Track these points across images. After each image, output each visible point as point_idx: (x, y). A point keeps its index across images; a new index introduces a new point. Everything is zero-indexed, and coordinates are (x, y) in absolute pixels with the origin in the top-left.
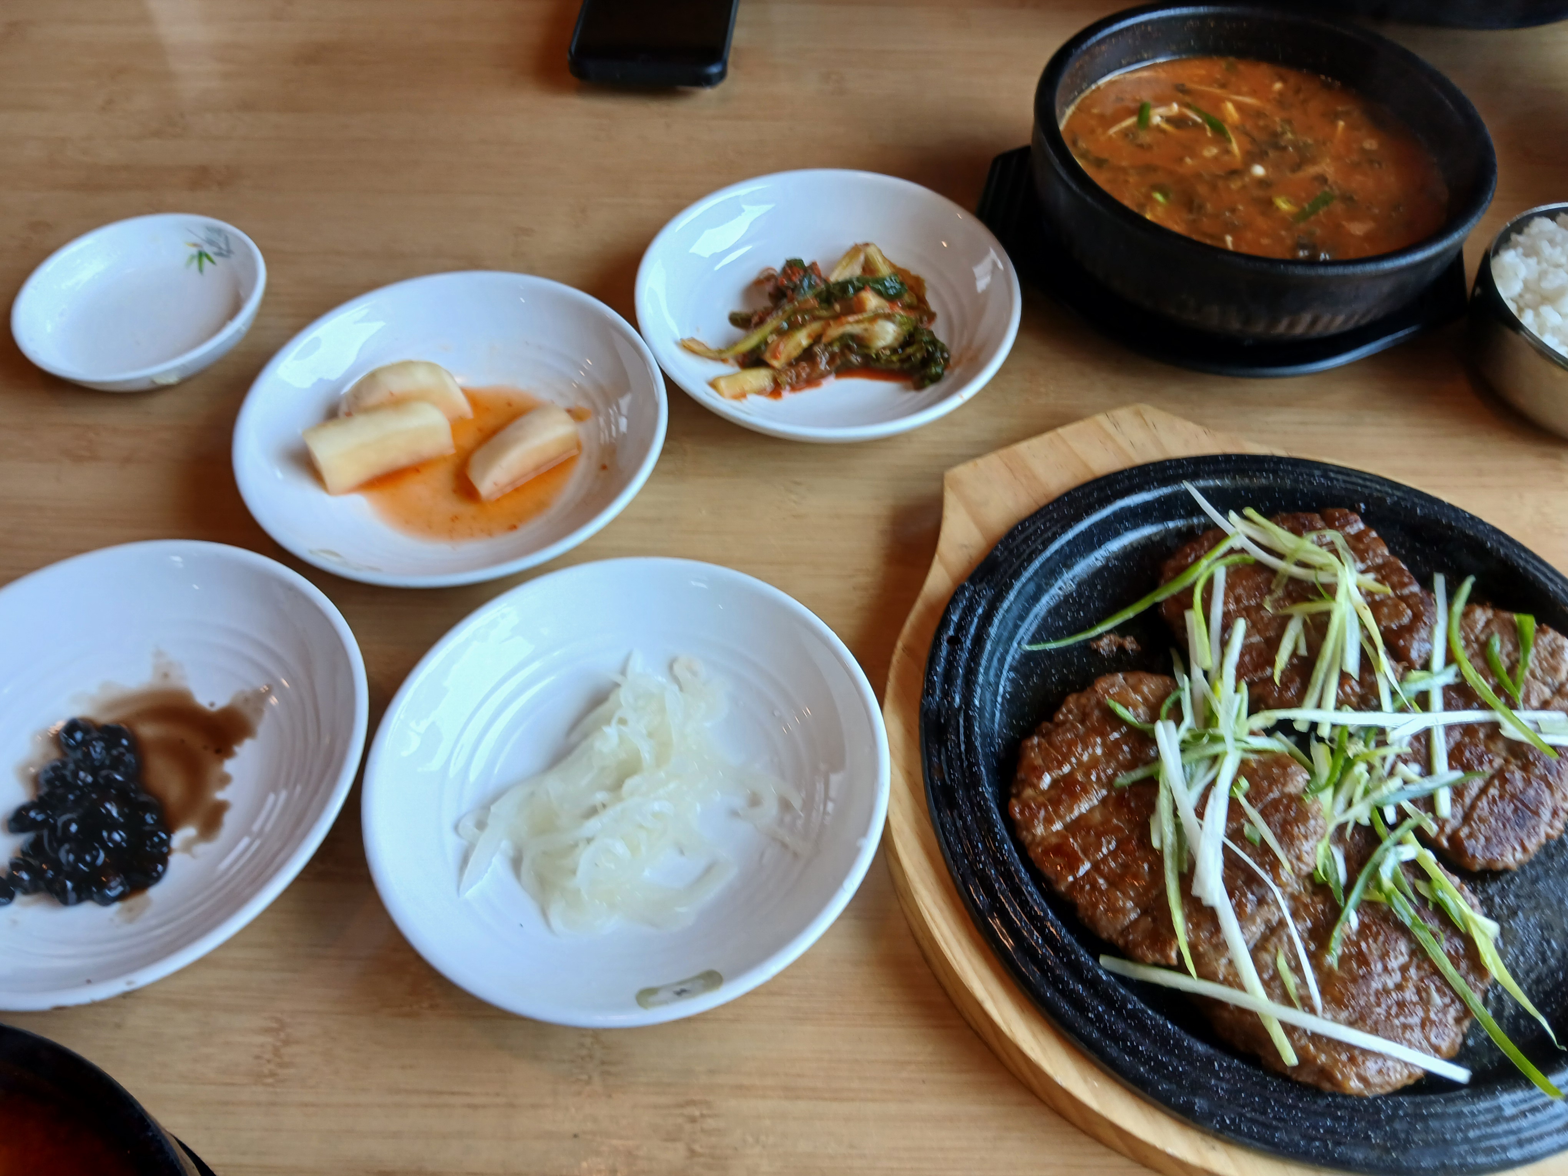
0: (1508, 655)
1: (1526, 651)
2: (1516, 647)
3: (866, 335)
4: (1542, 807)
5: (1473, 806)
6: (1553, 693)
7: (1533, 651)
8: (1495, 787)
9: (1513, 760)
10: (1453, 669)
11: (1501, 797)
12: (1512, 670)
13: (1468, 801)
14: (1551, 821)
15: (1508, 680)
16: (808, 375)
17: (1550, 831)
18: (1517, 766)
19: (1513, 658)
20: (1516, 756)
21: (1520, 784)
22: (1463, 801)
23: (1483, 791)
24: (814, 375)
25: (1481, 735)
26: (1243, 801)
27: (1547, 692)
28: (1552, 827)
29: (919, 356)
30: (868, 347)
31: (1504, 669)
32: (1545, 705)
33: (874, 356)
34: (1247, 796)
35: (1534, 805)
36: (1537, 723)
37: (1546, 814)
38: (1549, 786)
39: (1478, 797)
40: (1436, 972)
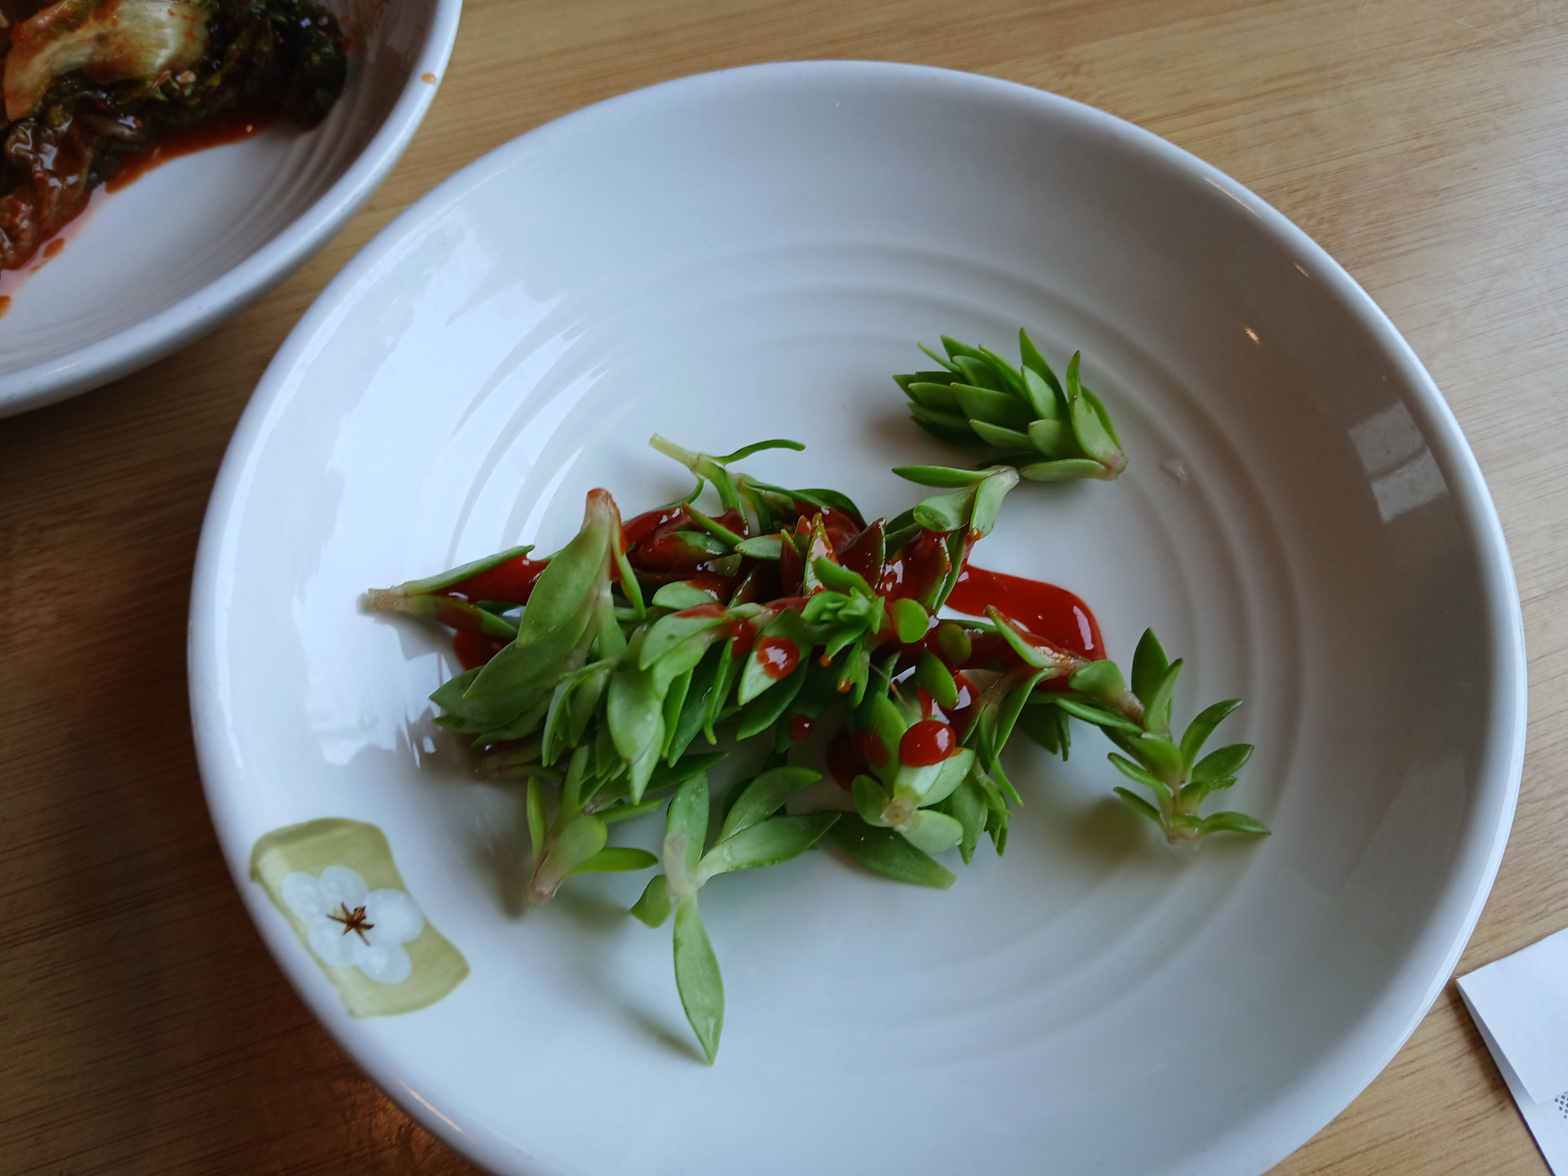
3: (109, 53)
16: (35, 217)
24: (50, 212)
29: (266, 48)
30: (136, 82)
33: (160, 97)
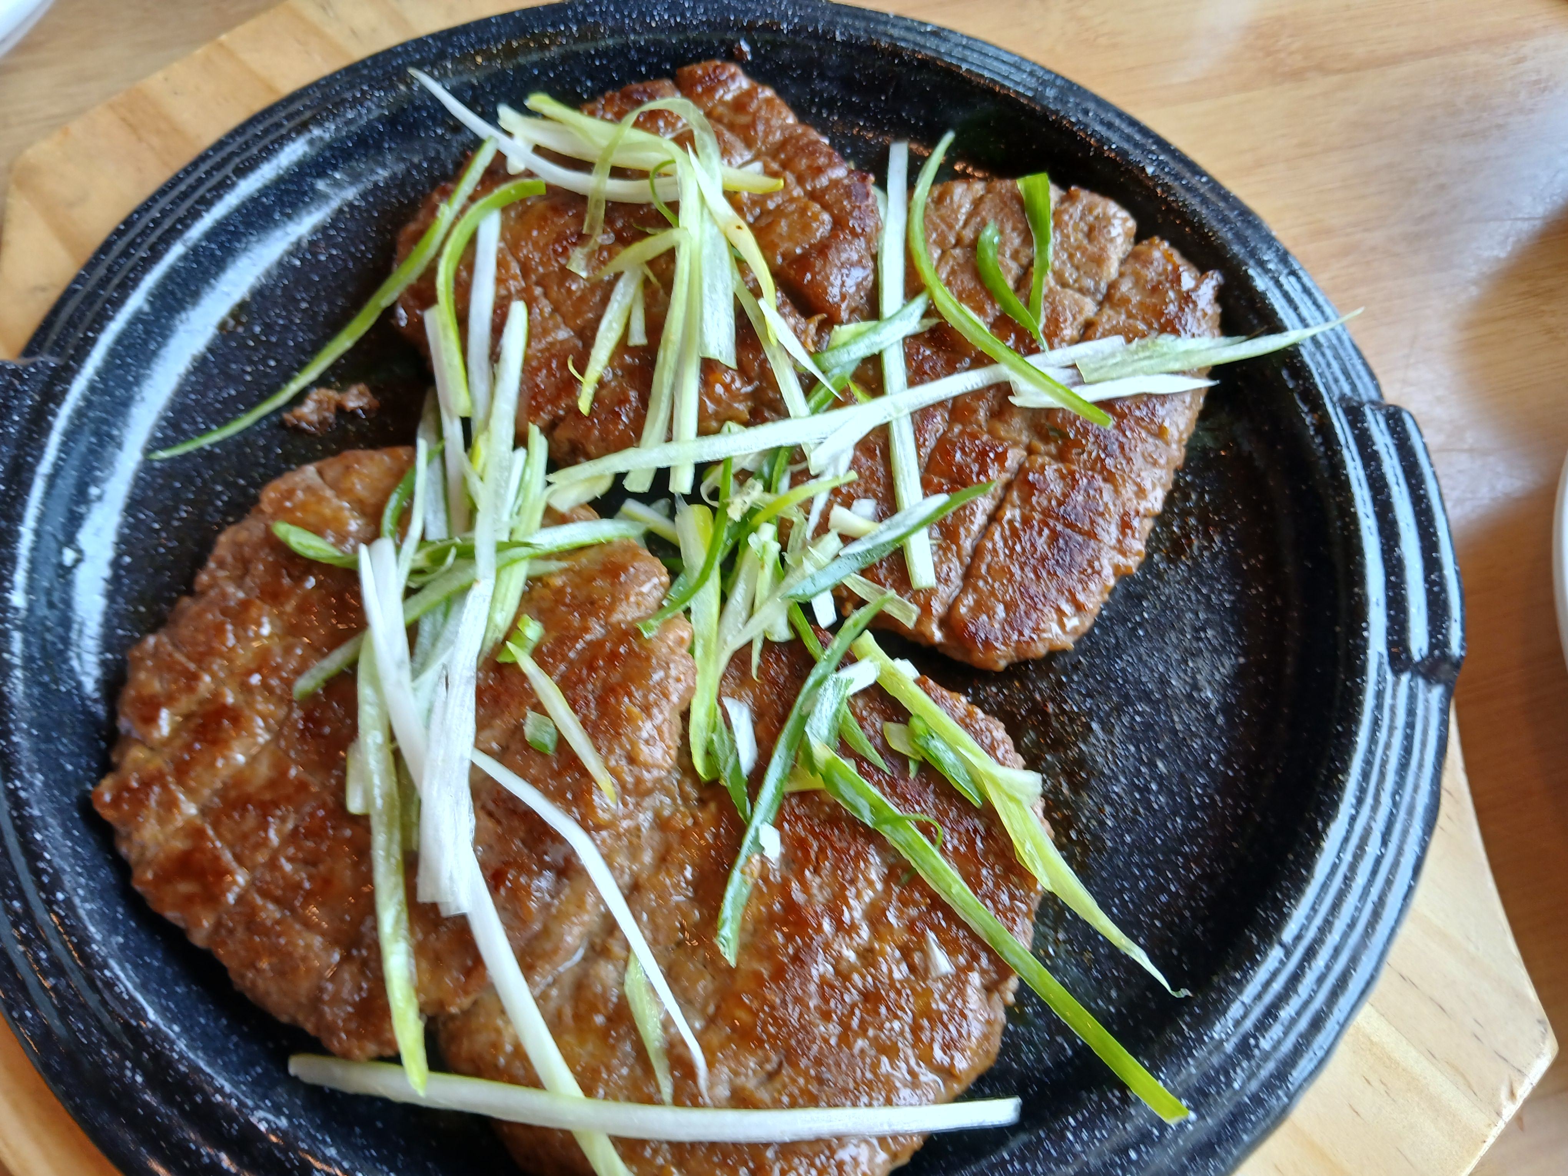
0: (1015, 256)
1: (1044, 241)
2: (1027, 240)
4: (1100, 520)
5: (977, 552)
6: (1101, 304)
7: (1054, 239)
8: (1014, 506)
9: (1042, 447)
10: (919, 305)
11: (1026, 521)
12: (1023, 282)
13: (967, 544)
14: (1119, 541)
15: (1017, 303)
17: (1120, 559)
18: (1049, 454)
19: (1024, 261)
20: (1046, 439)
21: (1057, 488)
22: (959, 546)
23: (994, 518)
25: (982, 414)
26: (528, 665)
27: (1090, 307)
28: (1123, 553)
31: (1010, 284)
32: (1087, 331)
34: (537, 654)
35: (1087, 521)
36: (1074, 366)
37: (1109, 533)
38: (1109, 478)
39: (986, 530)
40: (937, 903)
